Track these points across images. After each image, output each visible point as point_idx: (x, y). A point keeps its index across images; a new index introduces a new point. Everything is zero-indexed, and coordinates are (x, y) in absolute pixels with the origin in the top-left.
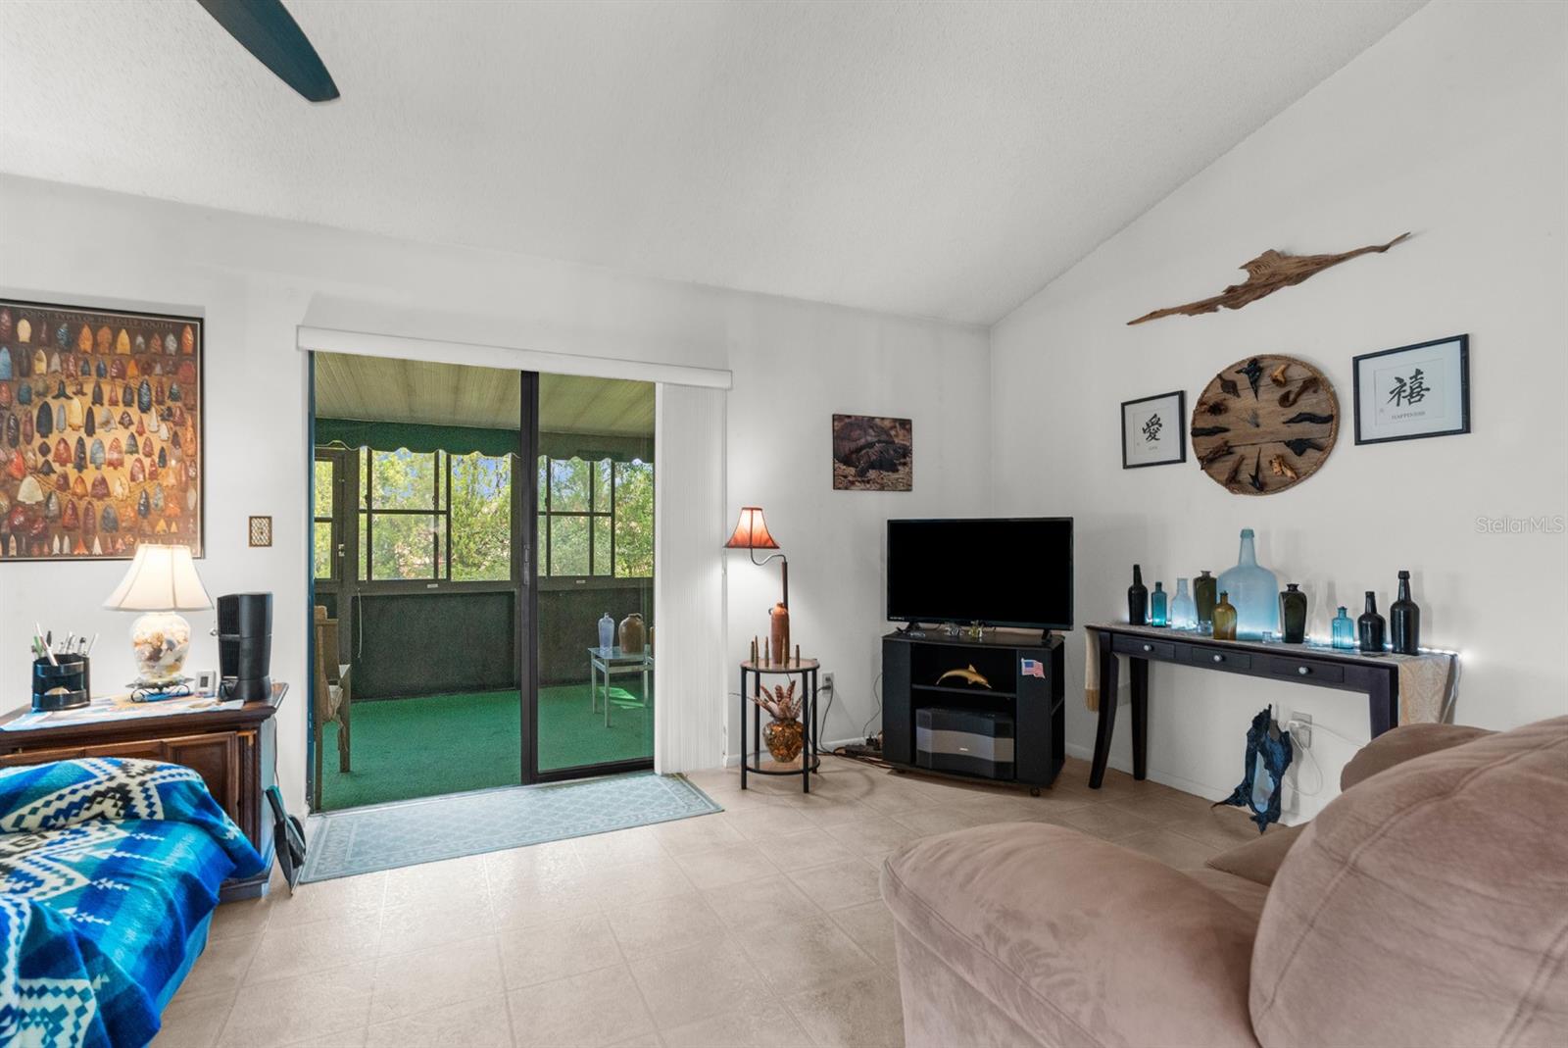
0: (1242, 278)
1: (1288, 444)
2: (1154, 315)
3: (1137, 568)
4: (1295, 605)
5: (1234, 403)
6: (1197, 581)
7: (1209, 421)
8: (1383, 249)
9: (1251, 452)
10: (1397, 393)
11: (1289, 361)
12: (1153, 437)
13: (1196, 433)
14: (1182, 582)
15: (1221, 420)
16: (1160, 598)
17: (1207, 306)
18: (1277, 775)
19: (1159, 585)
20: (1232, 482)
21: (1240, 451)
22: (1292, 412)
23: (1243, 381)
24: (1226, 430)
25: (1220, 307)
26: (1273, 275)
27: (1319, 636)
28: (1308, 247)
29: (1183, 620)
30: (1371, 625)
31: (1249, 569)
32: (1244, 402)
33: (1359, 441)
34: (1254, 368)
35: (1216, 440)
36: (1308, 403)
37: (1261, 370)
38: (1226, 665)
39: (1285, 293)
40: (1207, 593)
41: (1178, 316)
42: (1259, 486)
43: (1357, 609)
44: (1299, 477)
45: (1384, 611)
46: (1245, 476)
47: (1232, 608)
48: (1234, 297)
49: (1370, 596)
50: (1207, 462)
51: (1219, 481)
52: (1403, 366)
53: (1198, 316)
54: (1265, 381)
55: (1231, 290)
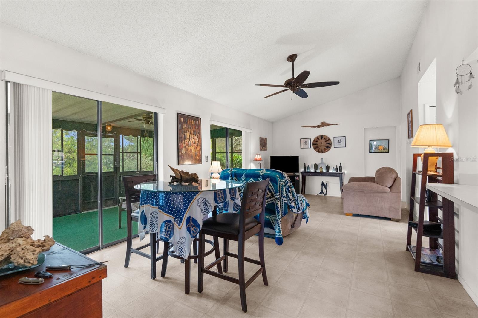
0: (320, 124)
1: (326, 147)
2: (306, 126)
3: (305, 163)
4: (328, 167)
5: (318, 141)
6: (314, 165)
7: (315, 143)
8: (337, 125)
9: (321, 147)
10: (338, 142)
11: (326, 136)
12: (306, 144)
13: (313, 144)
14: (312, 165)
15: (317, 143)
16: (308, 168)
17: (314, 127)
18: (326, 189)
19: (308, 166)
20: (318, 151)
21: (319, 147)
22: (326, 143)
23: (320, 138)
24: (317, 144)
25: (316, 127)
26: (324, 125)
27: (331, 171)
28: (328, 122)
29: (312, 170)
30: (337, 169)
31: (322, 163)
32: (320, 141)
33: (334, 147)
34: (322, 136)
35: (316, 145)
36: (328, 142)
37: (323, 137)
38: (322, 176)
39: (325, 127)
40: (316, 166)
41: (310, 127)
42: (322, 152)
43: (335, 167)
44: (327, 151)
45: (338, 167)
46: (320, 150)
47: (322, 168)
48: (318, 127)
49: (337, 166)
50: (315, 148)
51: (316, 151)
52: (339, 139)
53: (313, 128)
54: (323, 138)
55: (318, 125)
